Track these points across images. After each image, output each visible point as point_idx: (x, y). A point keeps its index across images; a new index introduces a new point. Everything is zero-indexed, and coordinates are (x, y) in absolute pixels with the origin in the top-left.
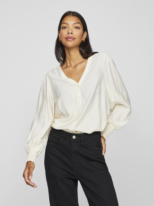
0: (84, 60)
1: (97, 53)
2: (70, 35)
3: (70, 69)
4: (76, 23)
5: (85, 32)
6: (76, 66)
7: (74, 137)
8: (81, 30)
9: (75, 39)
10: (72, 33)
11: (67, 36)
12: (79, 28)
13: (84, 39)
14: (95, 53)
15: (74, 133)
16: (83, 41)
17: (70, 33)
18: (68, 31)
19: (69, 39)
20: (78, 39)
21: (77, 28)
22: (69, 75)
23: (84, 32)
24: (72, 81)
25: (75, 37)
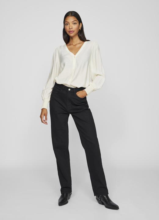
0: (81, 42)
1: (89, 41)
2: (71, 30)
3: (72, 46)
4: (73, 21)
5: (81, 23)
6: (76, 45)
7: (69, 90)
8: (78, 24)
10: (72, 28)
11: (69, 30)
12: (76, 23)
13: (80, 29)
14: (88, 41)
15: (70, 87)
16: (80, 30)
18: (69, 27)
19: (71, 32)
21: (75, 23)
22: (70, 50)
23: (79, 24)
24: (72, 54)
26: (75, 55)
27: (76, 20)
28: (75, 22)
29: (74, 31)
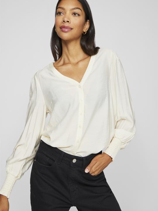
2: (67, 24)
4: (74, 9)
5: (88, 20)
9: (72, 29)
10: (68, 22)
12: (79, 15)
17: (66, 21)
20: (76, 29)
21: (75, 14)
23: (86, 21)
25: (72, 27)
26: (79, 82)
28: (77, 11)
29: (73, 30)
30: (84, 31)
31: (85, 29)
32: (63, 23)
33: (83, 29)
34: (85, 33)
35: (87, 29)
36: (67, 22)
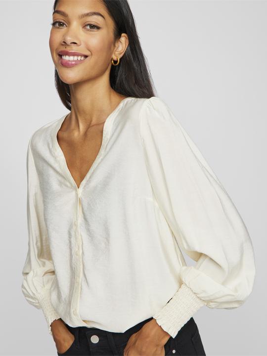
2: (71, 49)
4: (88, 15)
5: (124, 34)
7: (94, 339)
9: (86, 56)
10: (75, 43)
11: (63, 49)
12: (99, 29)
13: (118, 57)
16: (115, 62)
17: (69, 42)
18: (64, 36)
21: (92, 26)
23: (118, 36)
27: (103, 10)
28: (95, 20)
29: (88, 58)
30: (115, 58)
31: (117, 53)
32: (62, 45)
33: (111, 54)
34: (117, 61)
35: (120, 54)
36: (73, 44)
